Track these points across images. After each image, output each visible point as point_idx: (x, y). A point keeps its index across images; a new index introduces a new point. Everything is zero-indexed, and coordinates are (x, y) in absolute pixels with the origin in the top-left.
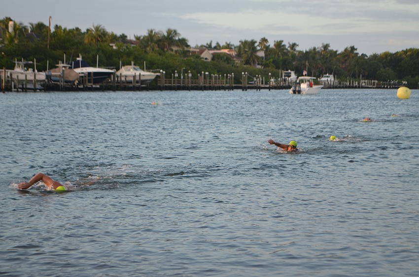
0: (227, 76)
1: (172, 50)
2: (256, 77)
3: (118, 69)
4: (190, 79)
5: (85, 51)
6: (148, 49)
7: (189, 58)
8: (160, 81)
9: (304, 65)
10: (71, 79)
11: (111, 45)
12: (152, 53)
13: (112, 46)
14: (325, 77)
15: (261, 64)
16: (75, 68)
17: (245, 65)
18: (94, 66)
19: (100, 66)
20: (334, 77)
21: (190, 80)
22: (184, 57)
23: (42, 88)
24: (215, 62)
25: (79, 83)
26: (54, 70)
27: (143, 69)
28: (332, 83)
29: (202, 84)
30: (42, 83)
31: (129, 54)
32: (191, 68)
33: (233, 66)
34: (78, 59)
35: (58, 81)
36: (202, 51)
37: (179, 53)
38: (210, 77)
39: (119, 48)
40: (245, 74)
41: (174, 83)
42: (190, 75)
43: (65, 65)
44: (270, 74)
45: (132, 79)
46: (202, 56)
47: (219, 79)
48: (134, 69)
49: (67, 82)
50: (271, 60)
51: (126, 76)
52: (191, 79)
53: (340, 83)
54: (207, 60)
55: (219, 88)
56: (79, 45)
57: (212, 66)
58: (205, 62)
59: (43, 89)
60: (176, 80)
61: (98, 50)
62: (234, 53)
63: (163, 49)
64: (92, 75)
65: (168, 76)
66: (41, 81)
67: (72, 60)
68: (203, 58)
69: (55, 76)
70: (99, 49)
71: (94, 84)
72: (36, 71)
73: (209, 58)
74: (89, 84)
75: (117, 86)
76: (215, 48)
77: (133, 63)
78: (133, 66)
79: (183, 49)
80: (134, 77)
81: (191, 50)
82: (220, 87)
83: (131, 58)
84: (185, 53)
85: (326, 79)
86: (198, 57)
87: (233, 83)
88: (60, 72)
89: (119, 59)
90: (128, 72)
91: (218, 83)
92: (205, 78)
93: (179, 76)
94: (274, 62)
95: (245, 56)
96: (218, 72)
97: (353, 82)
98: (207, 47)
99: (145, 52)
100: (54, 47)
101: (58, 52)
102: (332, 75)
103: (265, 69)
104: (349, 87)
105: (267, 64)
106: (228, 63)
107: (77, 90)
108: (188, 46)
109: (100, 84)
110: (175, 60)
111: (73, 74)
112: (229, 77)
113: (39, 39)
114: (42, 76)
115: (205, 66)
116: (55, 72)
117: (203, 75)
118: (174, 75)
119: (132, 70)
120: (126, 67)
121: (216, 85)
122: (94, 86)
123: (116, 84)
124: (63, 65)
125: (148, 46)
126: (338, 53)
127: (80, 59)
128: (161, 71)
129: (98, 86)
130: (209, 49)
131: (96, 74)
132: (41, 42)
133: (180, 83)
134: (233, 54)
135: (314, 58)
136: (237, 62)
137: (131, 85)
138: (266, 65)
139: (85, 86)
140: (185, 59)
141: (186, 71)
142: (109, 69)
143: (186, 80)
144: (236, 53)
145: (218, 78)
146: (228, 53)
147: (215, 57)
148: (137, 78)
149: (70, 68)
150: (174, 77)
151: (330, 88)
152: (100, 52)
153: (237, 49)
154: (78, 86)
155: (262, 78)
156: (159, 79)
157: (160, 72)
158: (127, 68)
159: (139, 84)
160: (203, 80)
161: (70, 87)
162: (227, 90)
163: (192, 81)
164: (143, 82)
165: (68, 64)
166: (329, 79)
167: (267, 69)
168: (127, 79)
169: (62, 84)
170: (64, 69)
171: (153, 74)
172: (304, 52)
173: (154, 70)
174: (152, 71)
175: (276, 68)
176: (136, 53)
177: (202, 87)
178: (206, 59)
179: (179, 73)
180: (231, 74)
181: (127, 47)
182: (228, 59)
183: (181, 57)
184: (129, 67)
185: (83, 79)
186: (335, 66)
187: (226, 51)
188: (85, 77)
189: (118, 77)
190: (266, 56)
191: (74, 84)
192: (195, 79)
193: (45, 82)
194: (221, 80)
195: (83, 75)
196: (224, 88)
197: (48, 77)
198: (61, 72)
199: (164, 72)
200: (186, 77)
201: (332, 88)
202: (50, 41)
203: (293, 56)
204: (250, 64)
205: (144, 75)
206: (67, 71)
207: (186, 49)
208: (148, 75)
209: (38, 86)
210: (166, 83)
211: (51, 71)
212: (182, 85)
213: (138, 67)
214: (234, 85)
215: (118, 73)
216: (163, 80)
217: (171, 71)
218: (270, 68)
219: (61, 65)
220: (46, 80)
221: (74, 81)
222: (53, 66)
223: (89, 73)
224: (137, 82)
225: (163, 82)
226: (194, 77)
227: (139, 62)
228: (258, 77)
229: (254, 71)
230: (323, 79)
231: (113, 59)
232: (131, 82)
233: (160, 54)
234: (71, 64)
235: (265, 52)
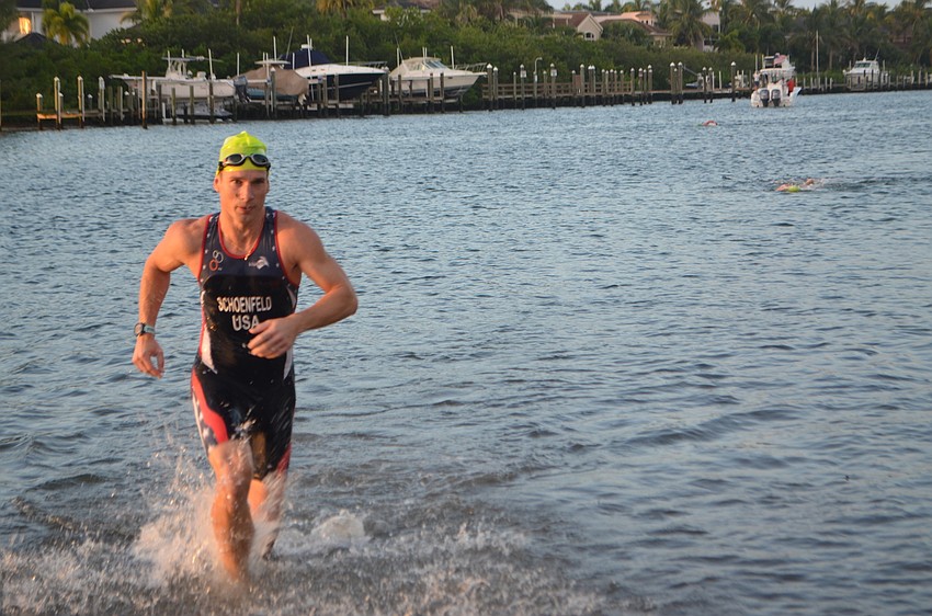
0: (637, 73)
1: (512, 19)
2: (701, 71)
3: (393, 66)
4: (553, 81)
5: (319, 28)
6: (459, 18)
7: (550, 35)
8: (487, 88)
9: (811, 40)
10: (290, 92)
11: (375, 12)
12: (467, 26)
13: (379, 15)
14: (859, 65)
15: (714, 42)
16: (298, 66)
17: (676, 45)
18: (340, 61)
19: (352, 61)
20: (881, 65)
21: (553, 84)
22: (540, 32)
23: (228, 114)
24: (609, 41)
25: (309, 101)
26: (252, 73)
27: (449, 64)
28: (876, 79)
29: (580, 93)
30: (227, 103)
31: (416, 32)
32: (555, 57)
33: (649, 49)
34: (303, 46)
35: (263, 98)
36: (578, 19)
37: (528, 23)
38: (599, 76)
39: (393, 19)
40: (676, 66)
41: (518, 93)
42: (554, 73)
43: (276, 62)
44: (733, 64)
45: (424, 86)
46: (579, 29)
47: (619, 79)
48: (429, 63)
49: (281, 98)
50: (736, 32)
51: (411, 81)
52: (556, 82)
53: (893, 80)
54: (591, 39)
55: (620, 100)
56: (305, 16)
57: (601, 51)
58: (586, 42)
59: (229, 117)
60: (522, 84)
61: (348, 25)
62: (650, 20)
63: (491, 17)
64: (336, 81)
65: (505, 77)
66: (225, 99)
67: (291, 50)
68: (581, 34)
69: (256, 86)
70: (350, 22)
71: (340, 101)
72: (213, 77)
73: (596, 33)
74: (330, 102)
75: (392, 103)
76: (609, 10)
77: (425, 50)
78: (425, 58)
79: (537, 14)
80: (430, 81)
81: (554, 16)
82: (621, 96)
83: (421, 41)
84: (542, 25)
85: (861, 70)
86: (571, 32)
87: (650, 86)
88: (265, 77)
89: (395, 43)
90: (416, 71)
91: (616, 88)
92: (587, 78)
93: (530, 77)
94: (741, 36)
95: (675, 27)
96: (617, 63)
97: (923, 74)
98: (590, 9)
99: (452, 24)
100: (250, 22)
101: (259, 34)
102: (875, 62)
103: (722, 53)
104: (915, 87)
105: (727, 41)
106: (639, 44)
107: (305, 115)
108: (549, 9)
109: (355, 101)
110: (519, 39)
111: (294, 81)
112: (641, 75)
113: (216, 5)
114: (226, 87)
115: (587, 51)
116: (255, 77)
117: (582, 73)
118: (518, 74)
119: (424, 68)
120: (411, 60)
121: (613, 94)
122: (341, 106)
123: (390, 100)
124: (272, 61)
125: (457, 13)
126: (887, 10)
127: (308, 46)
128: (489, 66)
129: (351, 106)
130: (595, 12)
131: (344, 78)
132: (220, 11)
133: (532, 92)
134: (650, 23)
135: (832, 24)
136: (660, 39)
137: (423, 101)
138: (724, 45)
139: (322, 106)
140: (542, 37)
141: (544, 65)
142: (372, 66)
143: (546, 84)
144: (655, 20)
145: (616, 77)
146: (637, 19)
147: (608, 30)
148: (437, 85)
149: (288, 67)
150: (519, 80)
151: (872, 91)
152: (354, 28)
153: (657, 10)
154: (305, 106)
155: (717, 74)
156: (484, 86)
157: (486, 70)
158: (413, 63)
159: (441, 98)
160: (583, 84)
161: (288, 110)
162: (637, 104)
163: (559, 87)
164: (449, 92)
165: (283, 59)
166: (868, 70)
167: (727, 52)
168: (413, 88)
169: (270, 103)
170: (273, 69)
171: (470, 73)
172: (811, 10)
173: (473, 66)
174: (468, 66)
175: (747, 51)
176: (432, 28)
177: (580, 98)
178: (588, 35)
179: (529, 70)
180: (645, 67)
181: (410, 15)
182: (638, 34)
183: (532, 34)
184: (417, 60)
185: (315, 91)
186: (882, 41)
187: (633, 16)
188: (322, 85)
189: (393, 83)
190: (725, 22)
191: (298, 104)
192: (565, 81)
193: (235, 101)
194: (623, 82)
195: (316, 82)
196: (631, 100)
197: (239, 89)
198: (269, 78)
199: (496, 69)
200: (545, 78)
201: (875, 91)
202: (241, 9)
203: (785, 20)
204: (688, 44)
205: (450, 78)
206: (282, 75)
207: (543, 14)
208: (459, 77)
209: (219, 111)
210: (500, 93)
211: (247, 75)
212: (536, 96)
213: (438, 60)
214: (652, 92)
215: (394, 75)
216: (495, 86)
217: (510, 66)
218: (733, 50)
219: (267, 62)
220: (237, 97)
221: (297, 97)
222: (250, 65)
223: (330, 78)
224: (437, 94)
225: (494, 92)
226: (564, 77)
227: (439, 48)
228: (707, 72)
229: (698, 57)
230: (855, 71)
231: (381, 46)
232: (422, 95)
233: (485, 30)
234: (290, 59)
235: (721, 15)
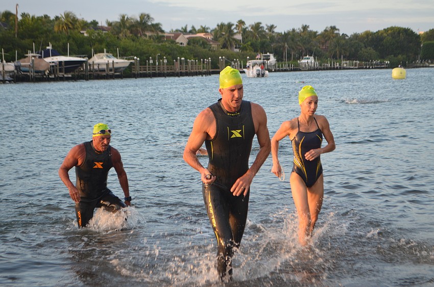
0: (204, 61)
1: (146, 36)
2: (233, 61)
3: (90, 57)
4: (165, 65)
5: (55, 39)
6: (121, 35)
7: (164, 43)
8: (134, 68)
9: (283, 47)
10: (42, 69)
11: (81, 32)
12: (125, 39)
13: (83, 33)
14: (305, 59)
15: (239, 48)
16: (45, 57)
17: (222, 49)
18: (65, 55)
19: (71, 55)
20: (315, 59)
21: (165, 66)
22: (159, 42)
23: (11, 79)
24: (191, 47)
25: (50, 73)
26: (23, 60)
27: (116, 56)
28: (313, 65)
29: (178, 70)
30: (11, 74)
31: (101, 41)
32: (166, 54)
33: (209, 50)
34: (48, 48)
35: (28, 72)
36: (176, 36)
37: (153, 39)
38: (187, 63)
39: (90, 35)
40: (222, 58)
41: (149, 70)
42: (165, 61)
43: (34, 55)
44: (248, 57)
45: (104, 67)
46: (177, 40)
47: (196, 64)
48: (107, 56)
49: (37, 72)
50: (249, 43)
51: (99, 64)
52: (167, 65)
53: (320, 65)
54: (182, 45)
55: (196, 74)
56: (48, 33)
57: (187, 51)
58: (180, 47)
59: (12, 80)
60: (151, 66)
61: (69, 38)
62: (210, 37)
63: (136, 35)
64: (63, 64)
65: (143, 62)
66: (10, 72)
67: (42, 49)
68: (178, 43)
69: (25, 66)
70: (69, 36)
71: (65, 73)
72: (4, 62)
73: (185, 43)
74: (61, 74)
75: (90, 74)
76: (191, 32)
77: (105, 50)
78: (105, 53)
79: (157, 34)
80: (107, 64)
81: (165, 35)
82: (196, 72)
83: (104, 45)
84: (160, 39)
85: (306, 61)
86: (173, 42)
87: (210, 67)
88: (29, 62)
89: (91, 46)
90: (101, 60)
91: (194, 68)
92: (181, 63)
93: (154, 63)
94: (252, 45)
95: (222, 40)
96: (195, 57)
97: (334, 63)
98: (182, 32)
99: (118, 38)
100: (22, 36)
101: (26, 41)
102: (312, 57)
103: (243, 52)
104: (331, 69)
105: (245, 47)
106: (204, 48)
107: (48, 80)
108: (163, 31)
109: (72, 73)
110: (149, 45)
111: (43, 64)
112: (206, 62)
113: (6, 28)
114: (10, 67)
115: (181, 51)
116: (24, 62)
117: (179, 62)
118: (149, 61)
119: (105, 58)
120: (98, 54)
121: (193, 71)
122: (65, 76)
123: (88, 73)
124: (32, 55)
125: (120, 33)
126: (317, 34)
127: (50, 48)
128: (135, 58)
129: (70, 76)
130: (185, 33)
131: (67, 63)
132: (8, 31)
133: (155, 70)
134: (210, 38)
135: (293, 40)
136: (214, 46)
137: (104, 74)
138: (244, 49)
139: (56, 76)
140: (160, 44)
141: (161, 57)
142: (80, 57)
143: (162, 66)
144: (212, 37)
145: (194, 63)
146: (204, 37)
147: (191, 42)
148: (111, 66)
149: (40, 57)
150: (149, 64)
151: (311, 70)
152: (71, 40)
153: (213, 33)
154: (48, 76)
155: (240, 62)
156: (133, 67)
157: (134, 59)
158: (100, 56)
159: (113, 72)
160: (179, 66)
161: (40, 77)
162: (204, 76)
163: (168, 67)
164: (116, 70)
165: (38, 53)
166: (309, 61)
167: (245, 52)
168: (100, 67)
169: (32, 74)
170: (33, 58)
171: (126, 61)
172: (283, 33)
173: (128, 57)
174: (125, 58)
175: (254, 52)
176: (108, 40)
177: (178, 73)
178: (181, 44)
179: (154, 59)
180: (207, 59)
181: (98, 33)
182: (204, 43)
183: (155, 42)
184: (101, 54)
185: (53, 68)
186: (315, 48)
187: (202, 35)
188: (56, 66)
189: (90, 65)
190: (243, 39)
191: (45, 75)
192: (170, 65)
193: (15, 73)
194: (197, 65)
195: (54, 64)
196: (201, 74)
197: (17, 67)
198: (31, 62)
199: (138, 59)
200: (162, 63)
201: (313, 70)
202: (18, 30)
203: (272, 38)
204: (227, 48)
205: (117, 63)
206: (37, 61)
207: (160, 34)
208: (122, 62)
209: (7, 78)
210: (140, 70)
211: (20, 61)
212: (157, 71)
213: (111, 54)
214: (211, 70)
215: (90, 61)
216: (138, 67)
217: (145, 58)
218: (248, 51)
219: (30, 55)
220: (16, 71)
221: (44, 71)
222: (22, 56)
223: (60, 63)
224: (111, 70)
225: (137, 70)
226: (170, 63)
227: (111, 49)
228: (236, 61)
229: (232, 54)
230: (303, 61)
231: (84, 47)
232: (104, 71)
233: (133, 40)
234: (41, 54)
235: (242, 35)
